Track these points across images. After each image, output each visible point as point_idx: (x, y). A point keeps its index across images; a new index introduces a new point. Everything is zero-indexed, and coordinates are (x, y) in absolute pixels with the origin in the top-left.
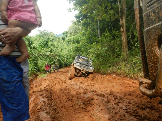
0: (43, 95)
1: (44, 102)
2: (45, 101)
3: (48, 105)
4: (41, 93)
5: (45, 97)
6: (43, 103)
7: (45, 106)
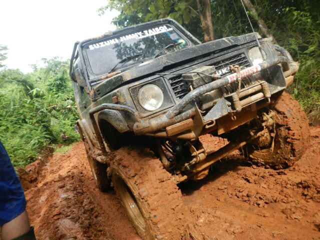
0: (64, 187)
1: (66, 199)
2: (70, 197)
3: (76, 204)
4: (60, 184)
5: (69, 190)
6: (64, 203)
7: (70, 207)
